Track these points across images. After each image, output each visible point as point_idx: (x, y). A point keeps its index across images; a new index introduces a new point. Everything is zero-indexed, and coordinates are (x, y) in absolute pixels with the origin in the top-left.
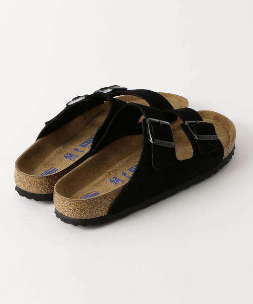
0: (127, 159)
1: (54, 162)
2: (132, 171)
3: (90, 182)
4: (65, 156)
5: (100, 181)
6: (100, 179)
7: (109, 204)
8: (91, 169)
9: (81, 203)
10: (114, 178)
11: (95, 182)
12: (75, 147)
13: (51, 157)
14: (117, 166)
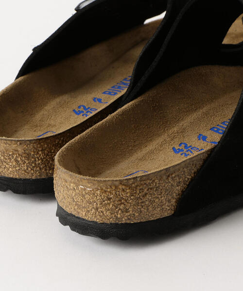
0: (205, 109)
1: (52, 122)
2: (217, 131)
3: (131, 153)
4: (74, 110)
5: (152, 152)
6: (151, 147)
7: (178, 189)
8: (133, 126)
9: (116, 187)
10: (180, 145)
11: (140, 154)
12: (93, 95)
13: (46, 113)
14: (186, 122)
